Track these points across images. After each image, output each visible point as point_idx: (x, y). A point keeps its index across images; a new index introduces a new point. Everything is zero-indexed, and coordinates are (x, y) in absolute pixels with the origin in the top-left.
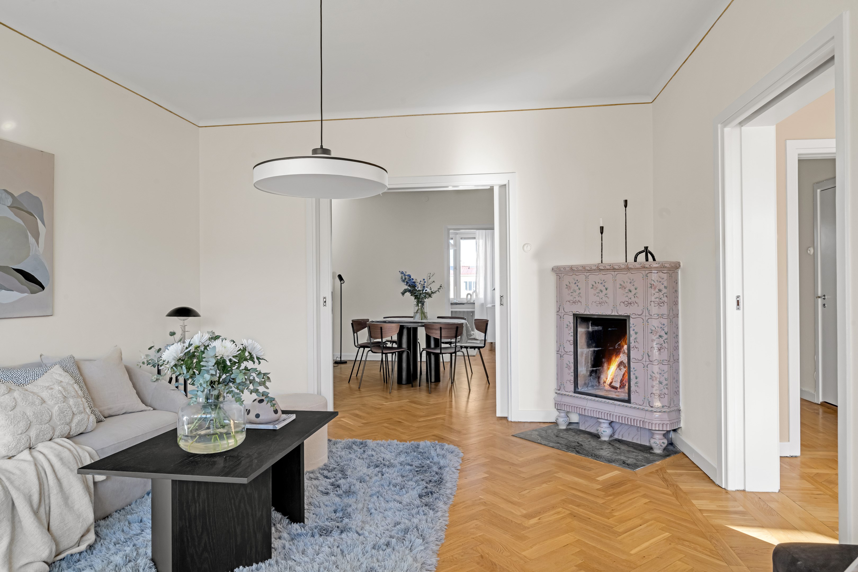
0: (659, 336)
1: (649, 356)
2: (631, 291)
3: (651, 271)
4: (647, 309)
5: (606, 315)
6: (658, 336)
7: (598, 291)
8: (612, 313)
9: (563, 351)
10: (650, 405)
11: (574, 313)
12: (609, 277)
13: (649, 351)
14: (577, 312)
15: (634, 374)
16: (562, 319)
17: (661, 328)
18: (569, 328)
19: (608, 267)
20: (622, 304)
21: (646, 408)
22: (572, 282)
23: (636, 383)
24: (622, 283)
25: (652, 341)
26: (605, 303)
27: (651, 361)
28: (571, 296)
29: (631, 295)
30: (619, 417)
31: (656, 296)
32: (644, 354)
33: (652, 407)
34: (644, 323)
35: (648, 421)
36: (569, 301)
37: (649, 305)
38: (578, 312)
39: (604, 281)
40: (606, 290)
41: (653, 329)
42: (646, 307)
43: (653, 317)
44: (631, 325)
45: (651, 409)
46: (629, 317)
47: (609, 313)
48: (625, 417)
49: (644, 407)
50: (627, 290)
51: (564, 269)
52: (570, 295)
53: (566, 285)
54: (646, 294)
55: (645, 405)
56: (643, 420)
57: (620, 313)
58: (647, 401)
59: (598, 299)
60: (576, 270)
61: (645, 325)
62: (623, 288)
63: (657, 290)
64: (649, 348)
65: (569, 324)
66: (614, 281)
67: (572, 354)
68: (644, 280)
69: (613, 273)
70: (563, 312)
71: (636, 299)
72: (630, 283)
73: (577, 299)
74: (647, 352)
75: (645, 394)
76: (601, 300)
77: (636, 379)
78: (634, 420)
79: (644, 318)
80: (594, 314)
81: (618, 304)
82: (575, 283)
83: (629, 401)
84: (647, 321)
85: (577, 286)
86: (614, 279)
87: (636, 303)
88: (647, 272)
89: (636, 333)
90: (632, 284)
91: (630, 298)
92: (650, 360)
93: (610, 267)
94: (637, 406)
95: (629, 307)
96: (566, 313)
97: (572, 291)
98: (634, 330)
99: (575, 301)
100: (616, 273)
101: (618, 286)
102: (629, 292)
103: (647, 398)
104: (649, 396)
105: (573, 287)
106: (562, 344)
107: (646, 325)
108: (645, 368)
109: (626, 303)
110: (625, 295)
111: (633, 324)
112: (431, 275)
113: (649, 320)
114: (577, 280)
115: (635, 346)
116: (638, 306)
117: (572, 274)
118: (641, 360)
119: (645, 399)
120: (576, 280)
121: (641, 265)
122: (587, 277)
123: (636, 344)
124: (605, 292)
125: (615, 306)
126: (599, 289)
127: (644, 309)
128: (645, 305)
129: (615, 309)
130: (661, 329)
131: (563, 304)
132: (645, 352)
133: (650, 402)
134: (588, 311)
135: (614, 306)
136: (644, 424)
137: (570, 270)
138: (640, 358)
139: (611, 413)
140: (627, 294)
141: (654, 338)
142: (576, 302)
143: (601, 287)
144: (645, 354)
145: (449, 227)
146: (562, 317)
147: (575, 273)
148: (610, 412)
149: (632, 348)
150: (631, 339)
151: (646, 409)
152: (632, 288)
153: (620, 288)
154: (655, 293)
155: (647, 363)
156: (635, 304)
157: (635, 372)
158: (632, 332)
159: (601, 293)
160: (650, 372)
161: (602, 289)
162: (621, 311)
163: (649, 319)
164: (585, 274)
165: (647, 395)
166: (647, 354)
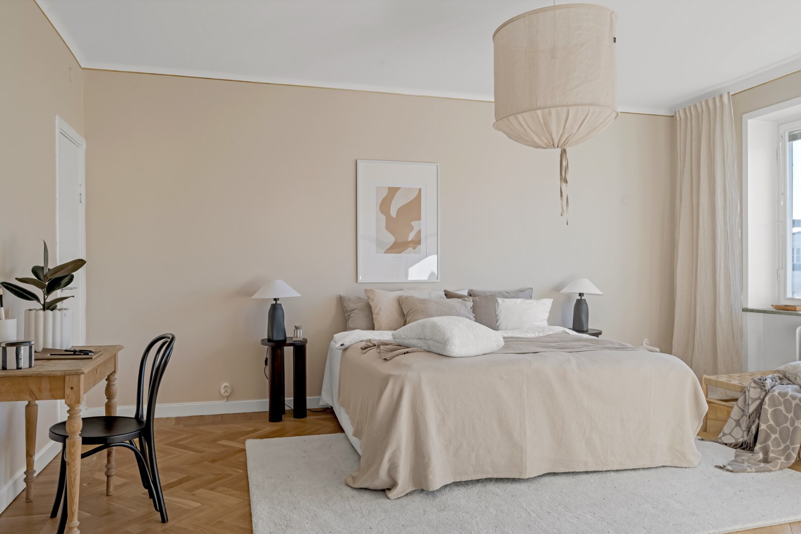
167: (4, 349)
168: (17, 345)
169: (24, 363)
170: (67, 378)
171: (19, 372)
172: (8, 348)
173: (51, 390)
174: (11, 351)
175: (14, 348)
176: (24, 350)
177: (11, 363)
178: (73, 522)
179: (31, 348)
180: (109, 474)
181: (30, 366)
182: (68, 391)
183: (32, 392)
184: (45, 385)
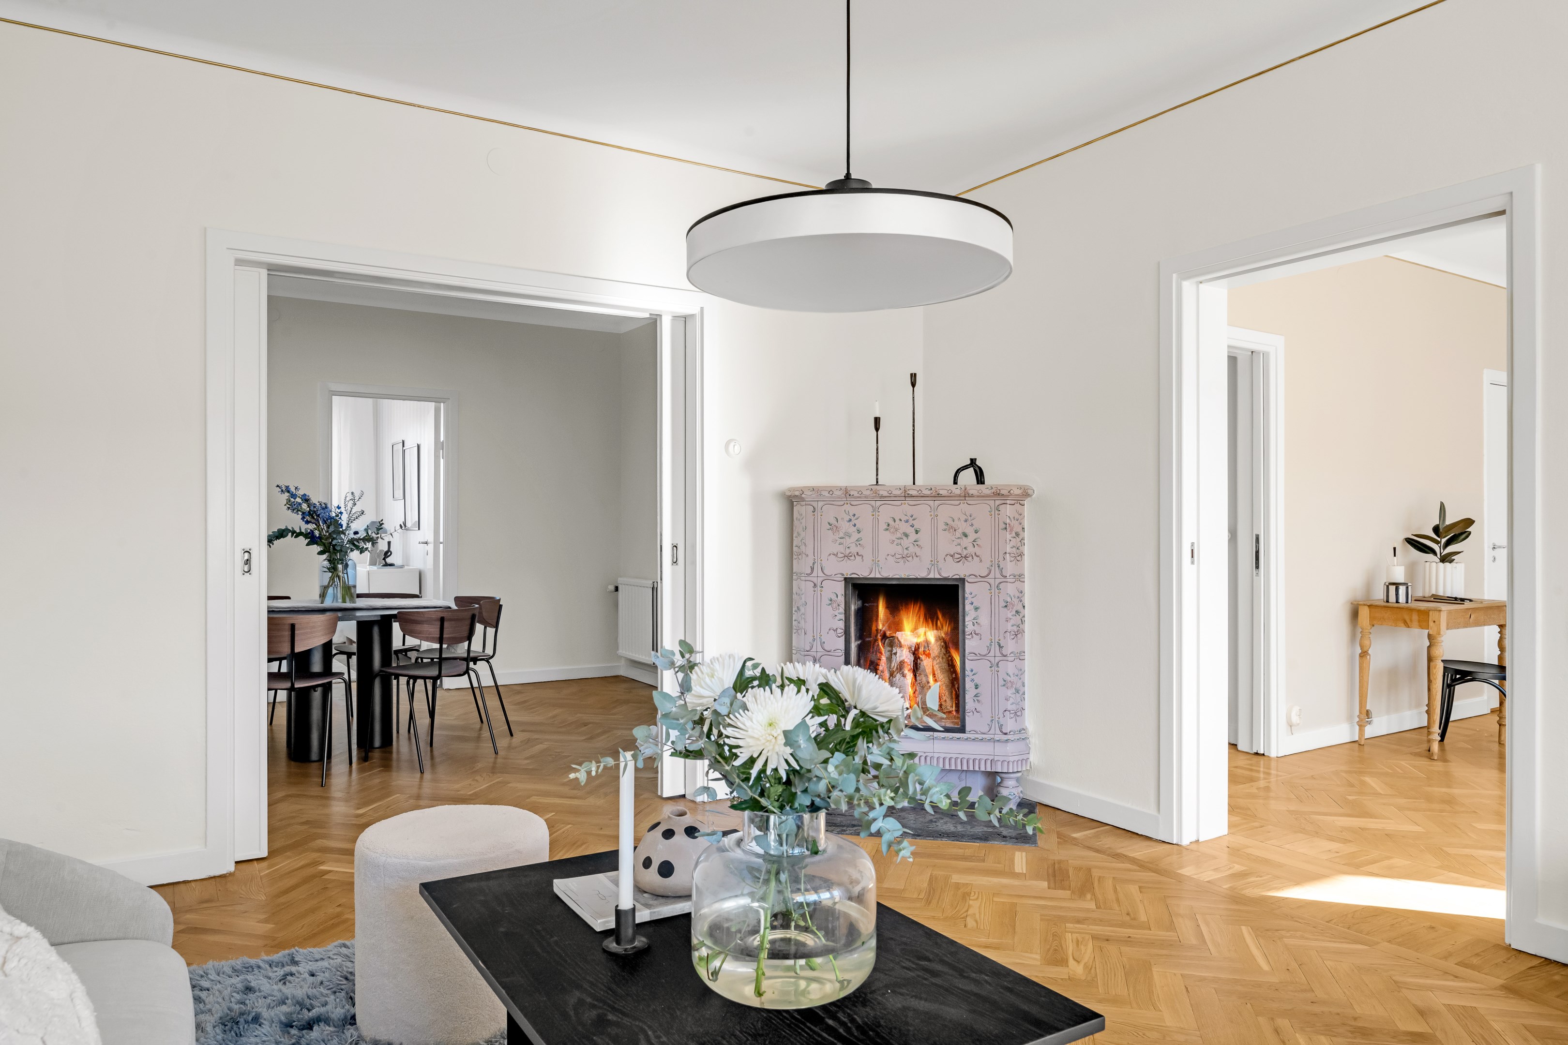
0: (1016, 611)
1: (1000, 647)
2: (966, 536)
3: (1005, 502)
4: (999, 567)
5: (917, 579)
6: (1014, 613)
7: (899, 535)
8: (929, 574)
9: (820, 649)
10: (1001, 732)
11: (845, 576)
12: (923, 511)
13: (1001, 638)
14: (853, 574)
15: (973, 680)
16: (819, 589)
17: (1018, 597)
18: (834, 605)
19: (928, 492)
20: (949, 558)
21: (997, 737)
22: (843, 519)
23: (976, 696)
24: (950, 522)
25: (1007, 621)
26: (915, 557)
27: (1005, 656)
28: (840, 544)
29: (966, 542)
30: (944, 759)
31: (1012, 544)
32: (991, 645)
33: (1006, 734)
34: (993, 591)
35: (1001, 759)
36: (836, 555)
37: (1001, 559)
38: (855, 574)
39: (912, 516)
40: (917, 533)
41: (1009, 600)
42: (997, 563)
43: (1008, 580)
44: (966, 595)
45: (1005, 737)
46: (963, 580)
47: (922, 574)
48: (956, 759)
49: (992, 736)
50: (958, 534)
51: (831, 493)
52: (838, 542)
53: (829, 523)
54: (997, 539)
55: (992, 732)
56: (991, 758)
57: (945, 575)
58: (997, 724)
59: (899, 549)
60: (856, 494)
61: (993, 594)
62: (951, 530)
63: (1014, 535)
64: (1002, 632)
65: (834, 598)
66: (933, 517)
67: (841, 654)
68: (993, 516)
69: (931, 503)
70: (821, 574)
71: (977, 550)
72: (966, 521)
73: (854, 549)
74: (997, 641)
75: (993, 714)
76: (906, 552)
77: (976, 688)
78: (974, 760)
79: (992, 581)
80: (890, 577)
81: (941, 558)
82: (850, 520)
83: (962, 730)
84: (997, 587)
85: (855, 525)
86: (933, 513)
87: (978, 556)
88: (998, 503)
89: (976, 609)
90: (969, 523)
91: (965, 548)
92: (1002, 654)
93: (931, 491)
94: (980, 736)
95: (964, 563)
96: (828, 578)
97: (841, 535)
98: (972, 604)
99: (850, 553)
100: (937, 503)
101: (941, 526)
102: (964, 538)
103: (997, 719)
104: (1001, 715)
105: (845, 526)
106: (818, 636)
107: (997, 594)
108: (993, 668)
109: (957, 556)
110: (955, 543)
111: (971, 594)
112: (357, 498)
113: (1001, 586)
114: (854, 515)
115: (975, 631)
116: (981, 561)
117: (843, 503)
118: (984, 656)
119: (994, 721)
120: (851, 514)
121: (992, 491)
122: (875, 510)
123: (976, 628)
124: (913, 536)
125: (936, 563)
126: (901, 531)
127: (992, 566)
128: (993, 560)
129: (936, 567)
130: (1018, 600)
131: (821, 560)
132: (993, 641)
133: (1002, 725)
134: (877, 572)
135: (933, 563)
136: (993, 765)
137: (843, 495)
138: (984, 652)
139: (927, 754)
140: (959, 540)
141: (1010, 615)
142: (851, 556)
143: (904, 527)
144: (993, 644)
145: (334, 387)
146: (819, 584)
147: (849, 502)
148: (925, 753)
149: (969, 635)
150: (967, 619)
151: (998, 739)
152: (970, 531)
153: (945, 530)
154: (1011, 539)
155: (997, 659)
156: (974, 557)
157: (973, 677)
158: (968, 607)
159: (905, 538)
160: (1002, 675)
161: (967, 531)
162: (948, 571)
163: (1001, 583)
164: (873, 503)
165: (996, 715)
166: (996, 643)
167: (1388, 587)
168: (1397, 585)
169: (1402, 599)
170: (1431, 613)
171: (1397, 605)
172: (1390, 587)
173: (1419, 621)
174: (1392, 589)
175: (1394, 587)
176: (1402, 590)
177: (1392, 598)
178: (1434, 728)
179: (1407, 588)
180: (1500, 723)
181: (1407, 602)
182: (1431, 624)
183: (1405, 621)
184: (1415, 617)
